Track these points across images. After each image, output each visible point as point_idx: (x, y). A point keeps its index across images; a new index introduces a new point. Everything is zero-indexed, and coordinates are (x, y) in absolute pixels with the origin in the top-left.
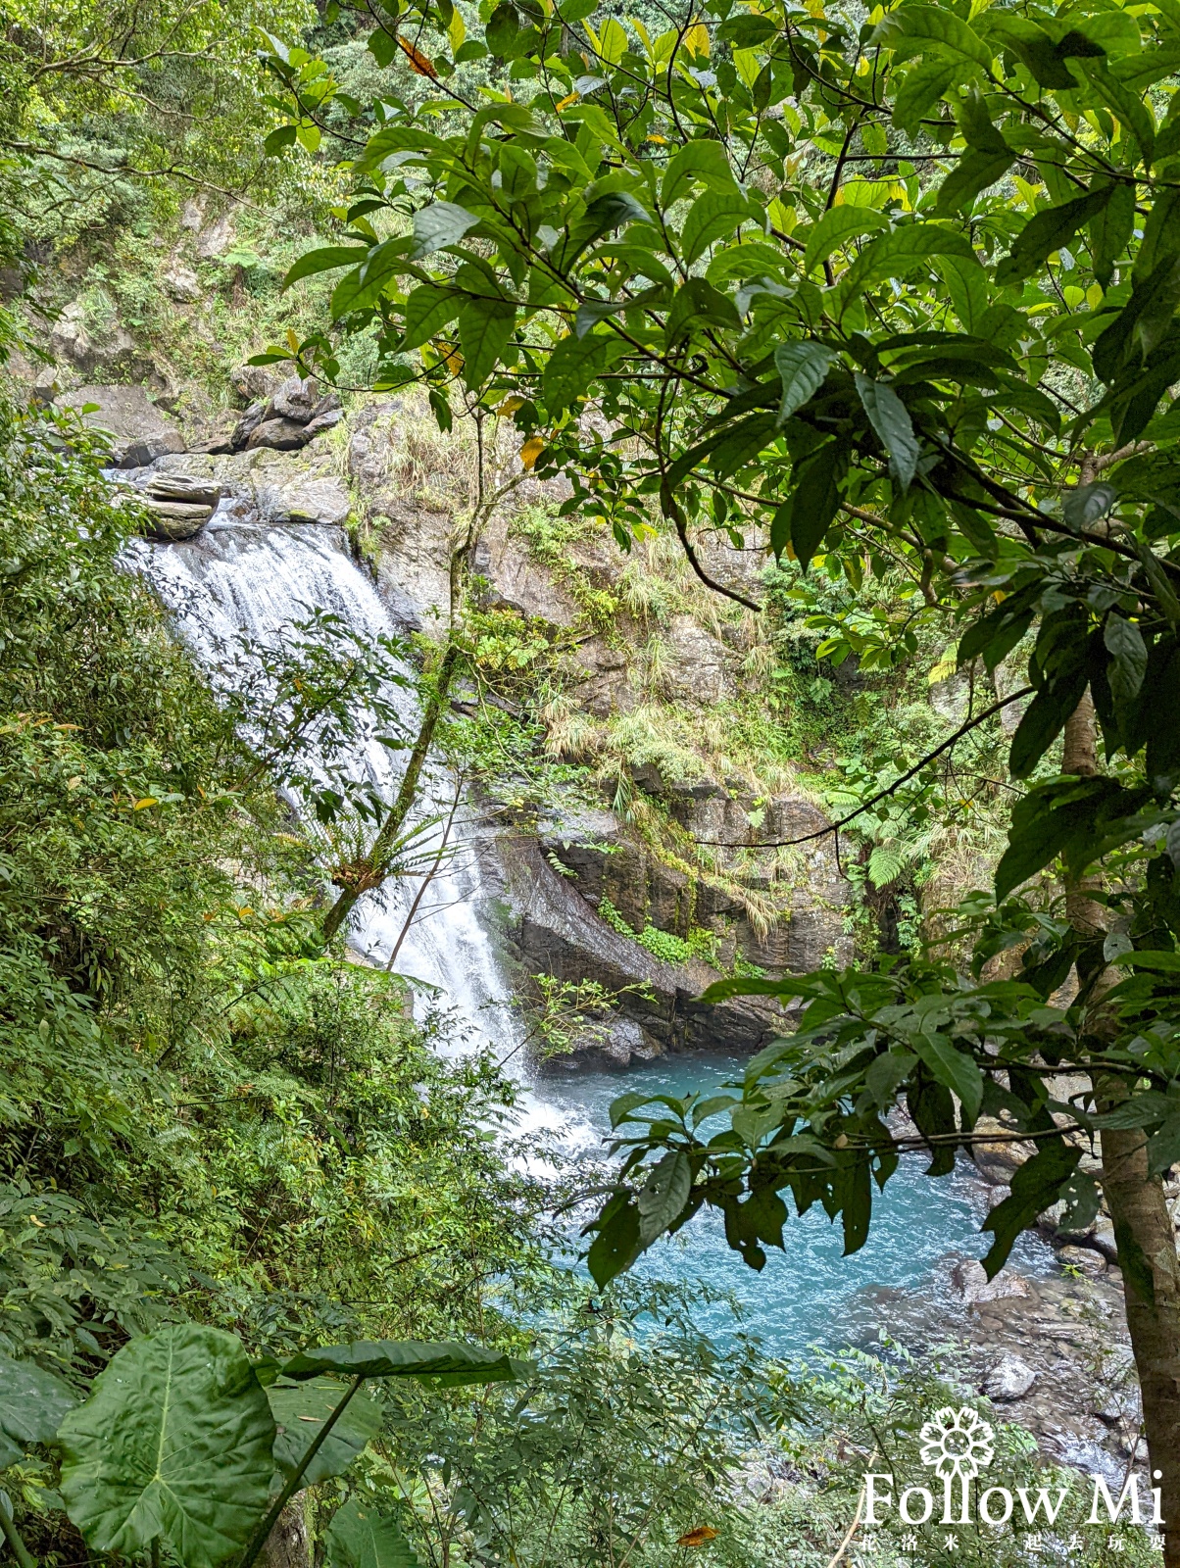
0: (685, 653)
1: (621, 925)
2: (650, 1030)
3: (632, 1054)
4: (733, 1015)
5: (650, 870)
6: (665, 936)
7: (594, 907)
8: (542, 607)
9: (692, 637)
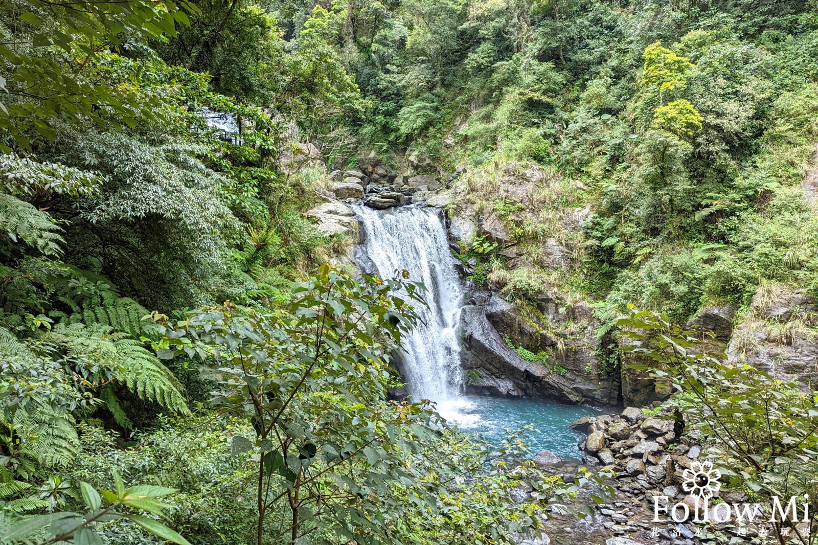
0: (549, 251)
1: (510, 345)
2: (517, 385)
3: (508, 392)
4: (549, 384)
5: (519, 325)
6: (526, 351)
7: (501, 337)
8: (498, 233)
9: (553, 245)
